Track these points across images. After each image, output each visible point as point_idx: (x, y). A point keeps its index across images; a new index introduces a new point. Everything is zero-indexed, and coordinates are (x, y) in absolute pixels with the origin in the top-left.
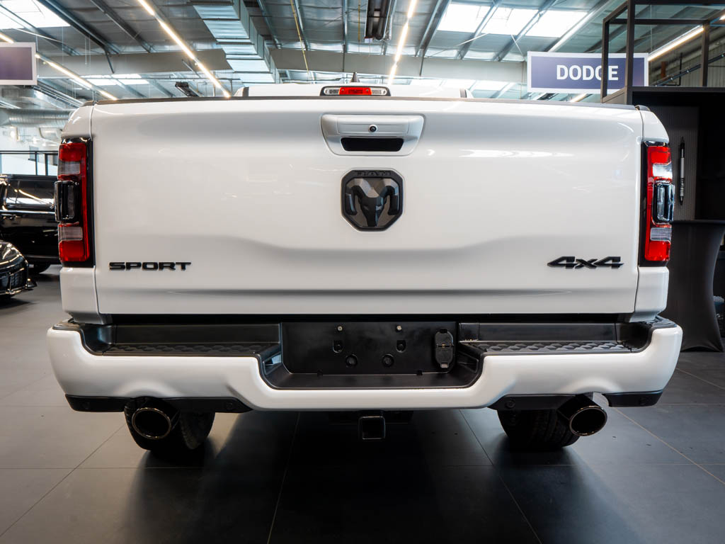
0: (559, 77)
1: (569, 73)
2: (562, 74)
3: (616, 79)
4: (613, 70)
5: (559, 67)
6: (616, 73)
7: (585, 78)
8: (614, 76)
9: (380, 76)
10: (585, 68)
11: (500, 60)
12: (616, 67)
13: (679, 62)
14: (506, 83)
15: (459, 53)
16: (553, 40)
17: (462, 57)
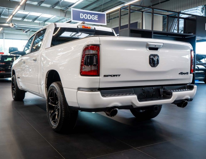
0: (81, 17)
1: (84, 16)
2: (82, 17)
3: (98, 20)
4: (97, 17)
5: (81, 14)
6: (97, 18)
7: (89, 19)
8: (97, 19)
9: (8, 8)
10: (88, 15)
11: (53, 8)
12: (97, 16)
13: (109, 15)
14: (52, 16)
15: (39, 3)
16: (72, 3)
17: (40, 5)
